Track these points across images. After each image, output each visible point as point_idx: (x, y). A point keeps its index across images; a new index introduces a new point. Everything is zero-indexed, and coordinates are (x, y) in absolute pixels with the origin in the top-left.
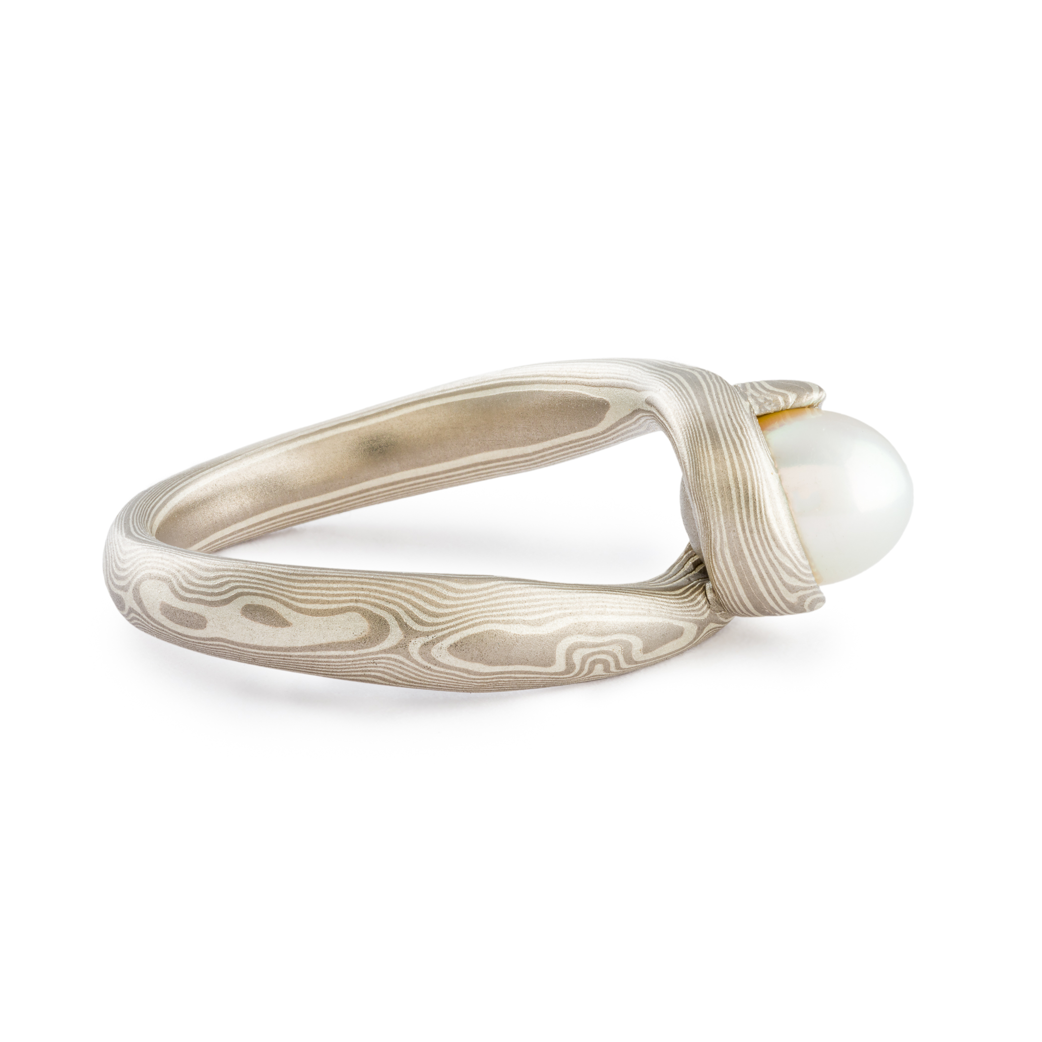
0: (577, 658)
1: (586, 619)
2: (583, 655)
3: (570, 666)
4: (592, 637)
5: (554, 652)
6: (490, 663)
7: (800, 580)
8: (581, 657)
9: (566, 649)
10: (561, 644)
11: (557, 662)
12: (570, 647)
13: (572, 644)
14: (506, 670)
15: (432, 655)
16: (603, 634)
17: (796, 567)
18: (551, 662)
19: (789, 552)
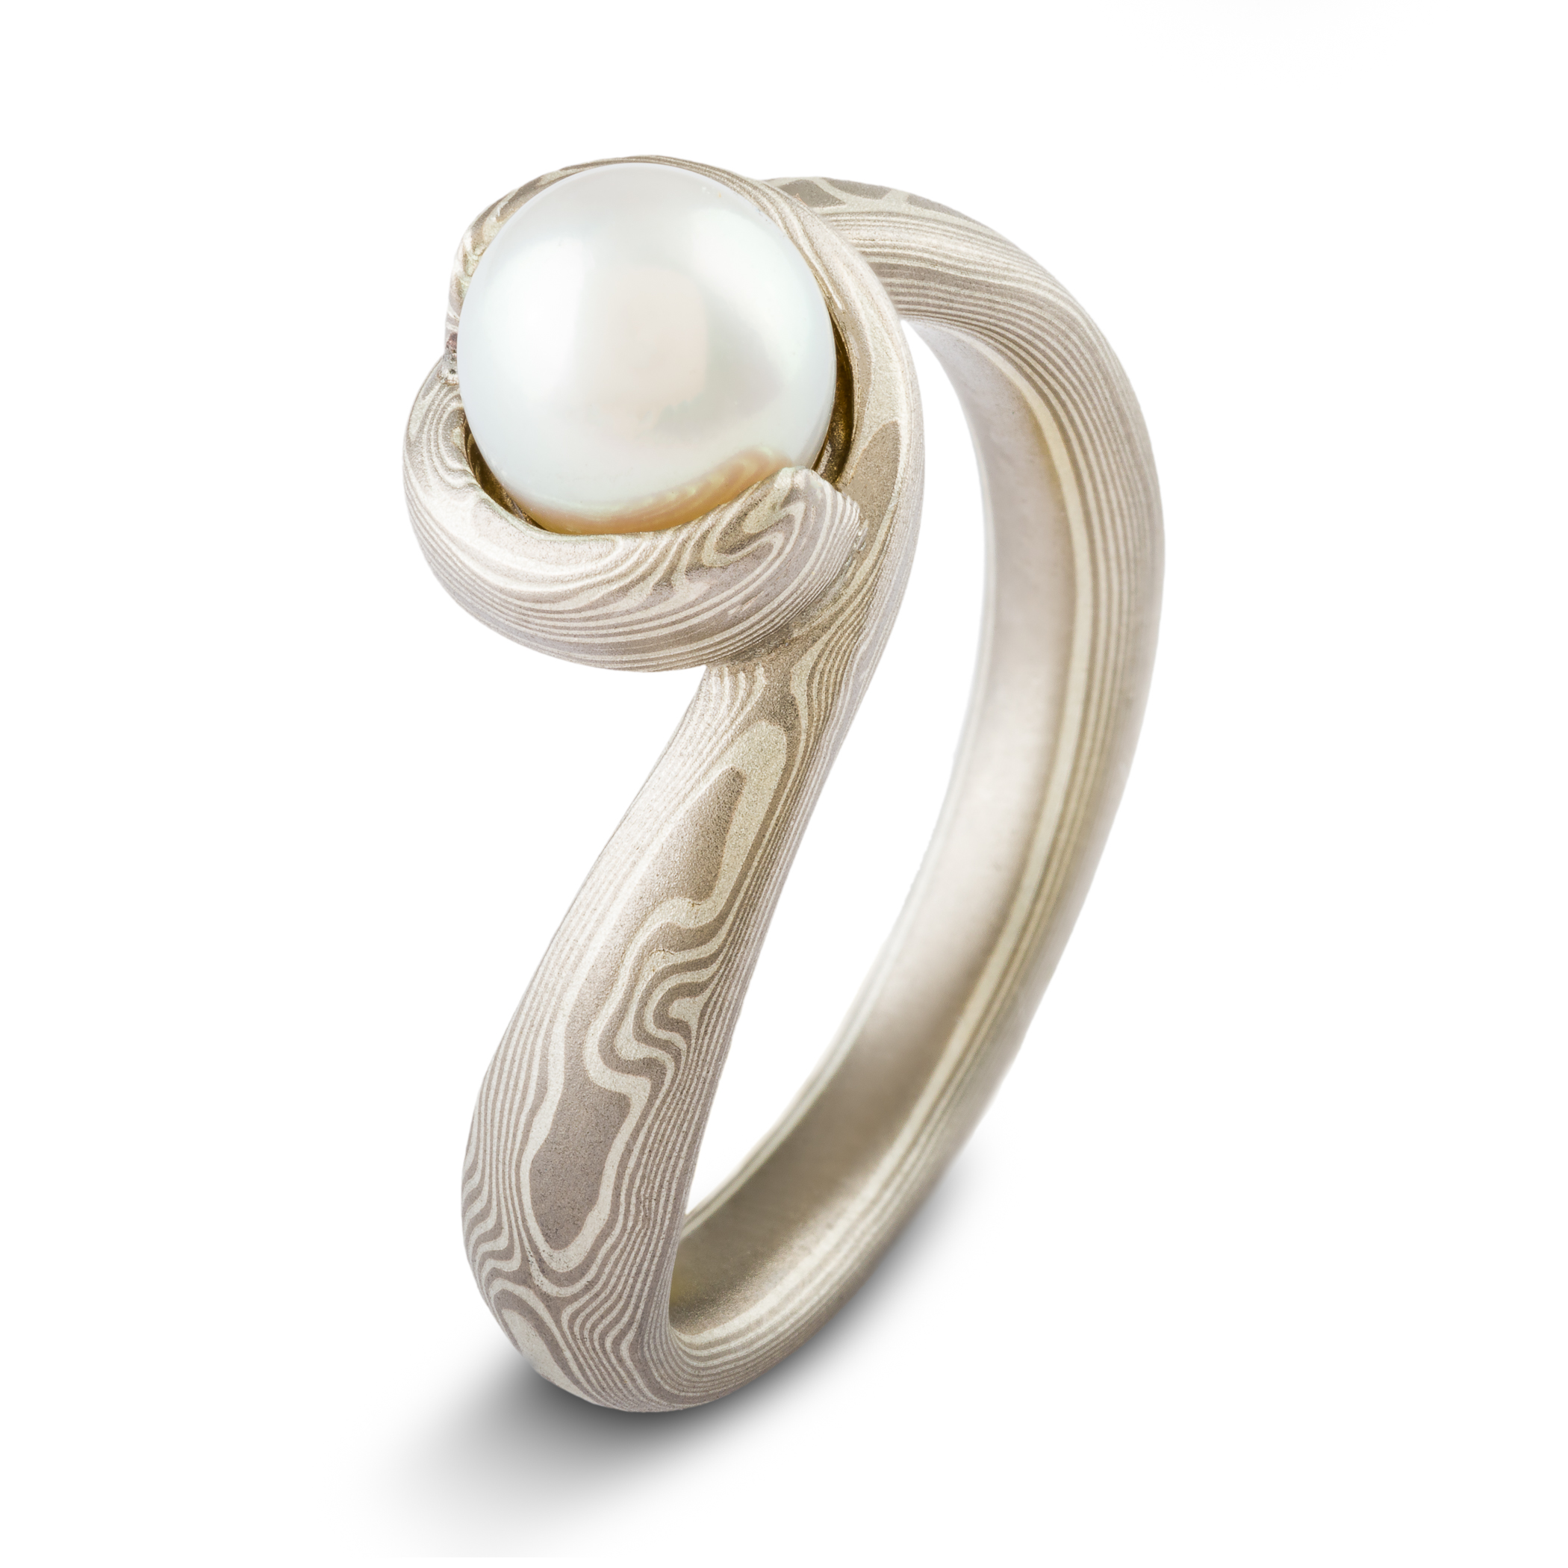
0: (631, 1049)
1: (571, 998)
2: (632, 1038)
3: (649, 1067)
4: (606, 1006)
5: (602, 1091)
6: (591, 1200)
7: (643, 578)
8: (636, 1042)
9: (605, 1067)
10: (591, 1072)
11: (624, 1091)
12: (604, 1058)
13: (600, 1051)
14: (613, 1180)
15: (562, 1271)
16: (611, 981)
17: (609, 582)
18: (621, 1103)
19: (572, 586)
